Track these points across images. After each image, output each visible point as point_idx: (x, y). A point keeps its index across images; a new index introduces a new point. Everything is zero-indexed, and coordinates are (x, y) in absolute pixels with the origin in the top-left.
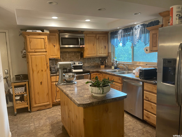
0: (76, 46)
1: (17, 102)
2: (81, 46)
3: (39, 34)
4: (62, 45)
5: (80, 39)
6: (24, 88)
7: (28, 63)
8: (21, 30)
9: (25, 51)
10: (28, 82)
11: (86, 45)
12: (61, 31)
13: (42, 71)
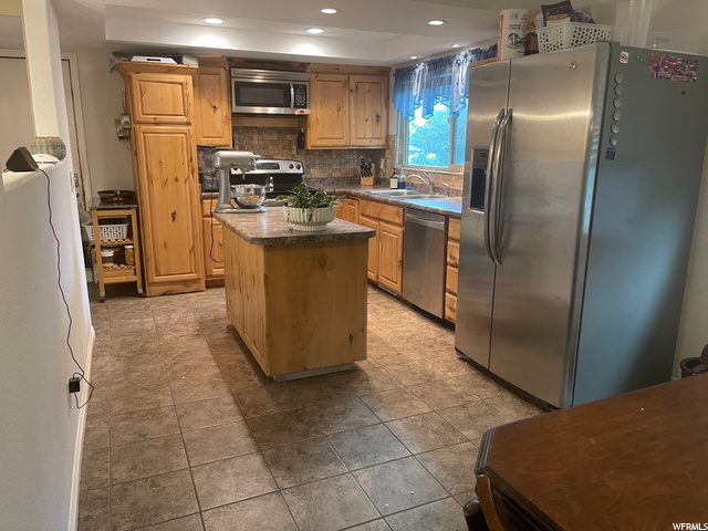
0: (282, 111)
1: (106, 265)
2: (297, 112)
3: (169, 70)
4: (237, 104)
5: (296, 87)
6: (124, 227)
7: (136, 154)
8: (117, 54)
9: (126, 119)
10: (137, 209)
11: (314, 109)
12: (235, 62)
13: (177, 180)
